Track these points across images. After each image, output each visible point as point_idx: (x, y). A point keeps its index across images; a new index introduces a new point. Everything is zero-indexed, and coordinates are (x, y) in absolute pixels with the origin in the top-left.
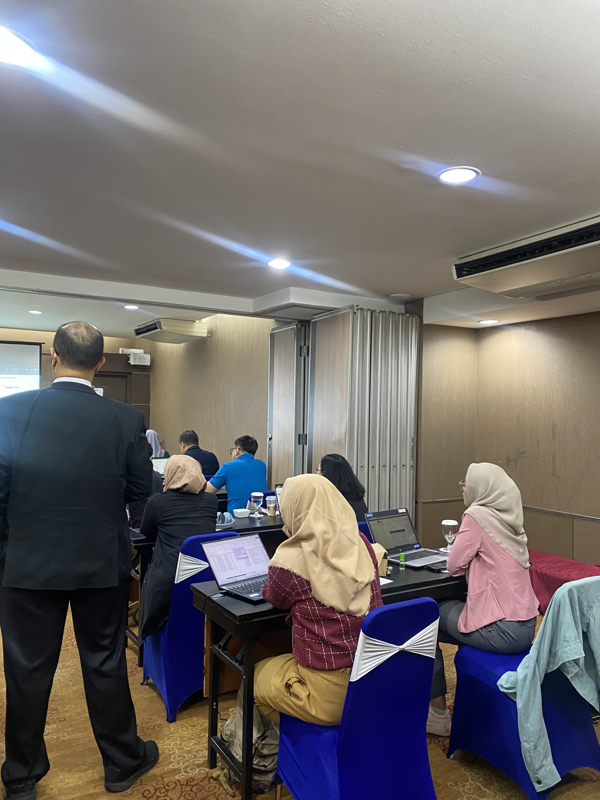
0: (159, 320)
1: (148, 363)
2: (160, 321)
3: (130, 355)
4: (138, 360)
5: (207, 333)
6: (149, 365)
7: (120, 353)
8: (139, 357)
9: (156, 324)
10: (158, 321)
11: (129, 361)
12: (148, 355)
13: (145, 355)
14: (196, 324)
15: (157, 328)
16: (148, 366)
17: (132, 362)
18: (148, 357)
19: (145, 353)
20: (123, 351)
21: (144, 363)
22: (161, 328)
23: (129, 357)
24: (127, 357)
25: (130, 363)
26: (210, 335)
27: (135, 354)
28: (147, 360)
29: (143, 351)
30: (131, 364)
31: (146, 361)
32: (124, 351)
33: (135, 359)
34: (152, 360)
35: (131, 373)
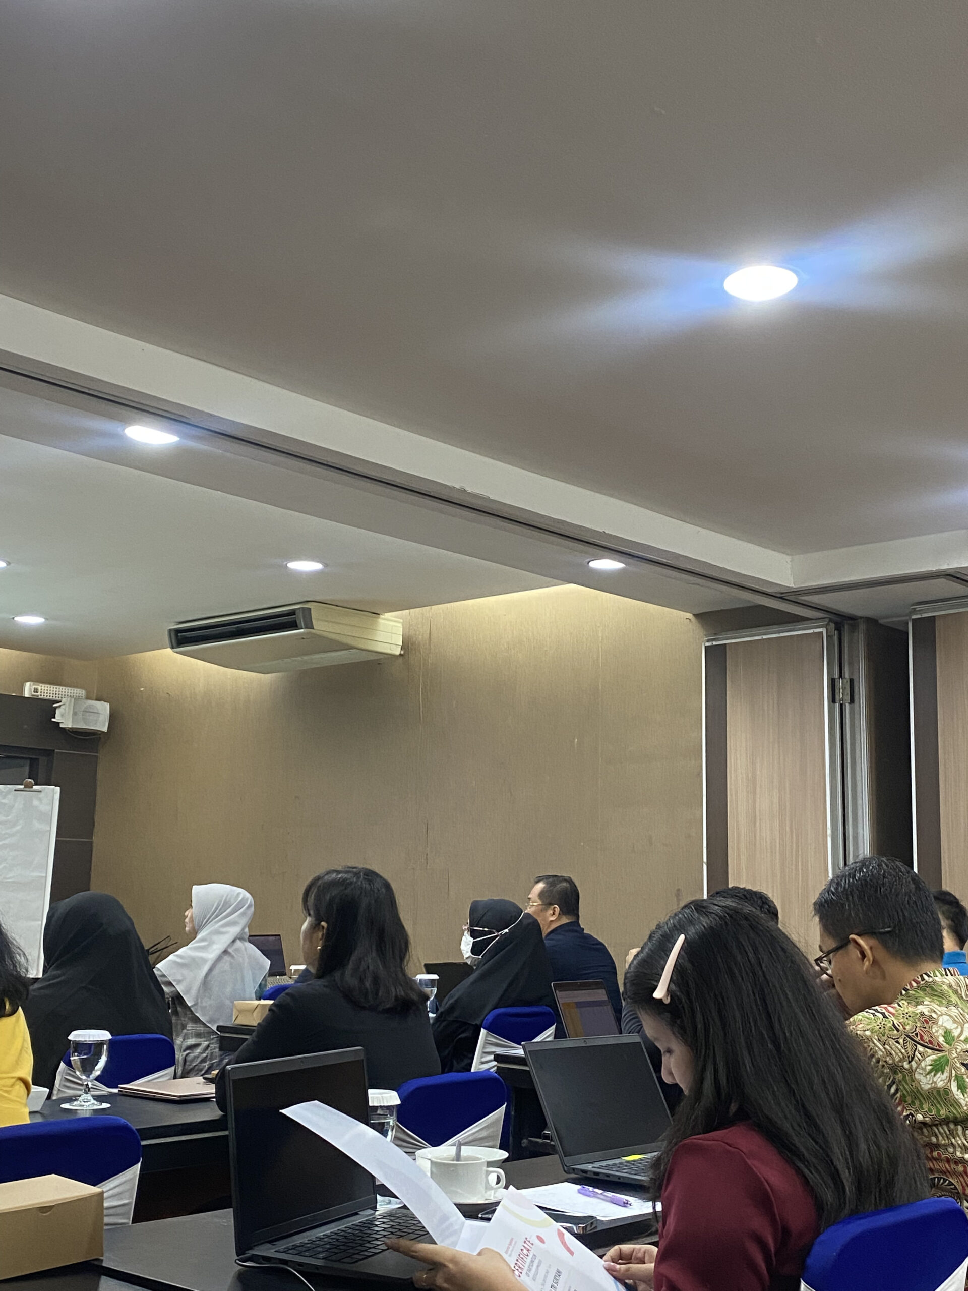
0: (308, 606)
1: (104, 725)
2: (310, 609)
3: (56, 701)
4: (80, 716)
5: (401, 647)
6: (105, 729)
7: (27, 695)
8: (83, 709)
10: (303, 608)
11: (54, 718)
12: (99, 702)
13: (92, 703)
14: (380, 621)
15: (294, 625)
16: (103, 732)
17: (63, 721)
18: (104, 708)
21: (92, 725)
23: (56, 709)
24: (48, 707)
25: (58, 723)
26: (407, 651)
27: (75, 701)
28: (101, 718)
30: (61, 726)
32: (39, 690)
34: (113, 717)
35: (54, 751)
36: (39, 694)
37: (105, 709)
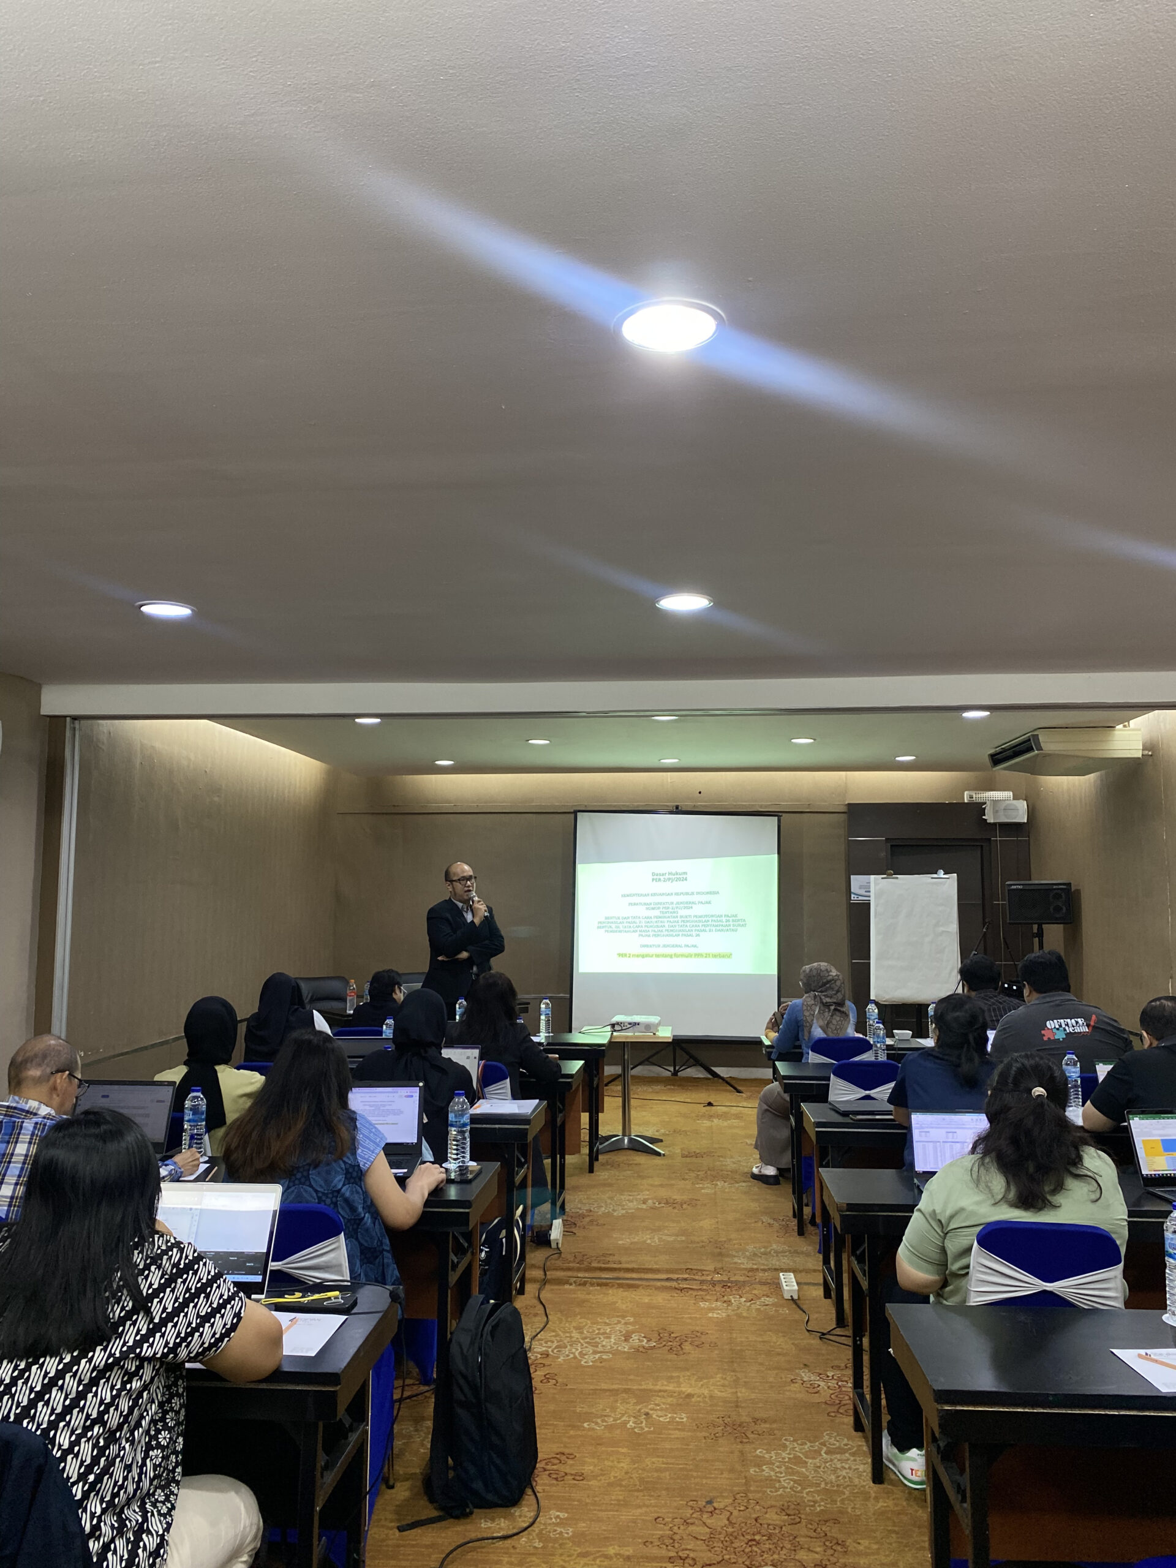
0: (1035, 733)
1: (1024, 818)
2: (1038, 735)
3: (985, 803)
4: (1001, 813)
5: (1143, 750)
6: (1026, 821)
7: (966, 801)
9: (1029, 740)
10: (1033, 735)
11: (985, 815)
12: (1021, 801)
13: (1015, 802)
14: (1116, 733)
15: (1030, 749)
16: (1024, 823)
17: (989, 817)
18: (1022, 805)
19: (1015, 798)
20: (971, 797)
21: (1015, 818)
22: (1040, 748)
23: (985, 808)
24: (979, 809)
25: (986, 820)
26: (1150, 753)
27: (995, 802)
28: (1021, 812)
29: (1011, 793)
30: (988, 821)
31: (1019, 813)
32: (974, 796)
33: (996, 812)
34: (1031, 812)
35: (989, 840)
36: (974, 799)
37: (1024, 806)
